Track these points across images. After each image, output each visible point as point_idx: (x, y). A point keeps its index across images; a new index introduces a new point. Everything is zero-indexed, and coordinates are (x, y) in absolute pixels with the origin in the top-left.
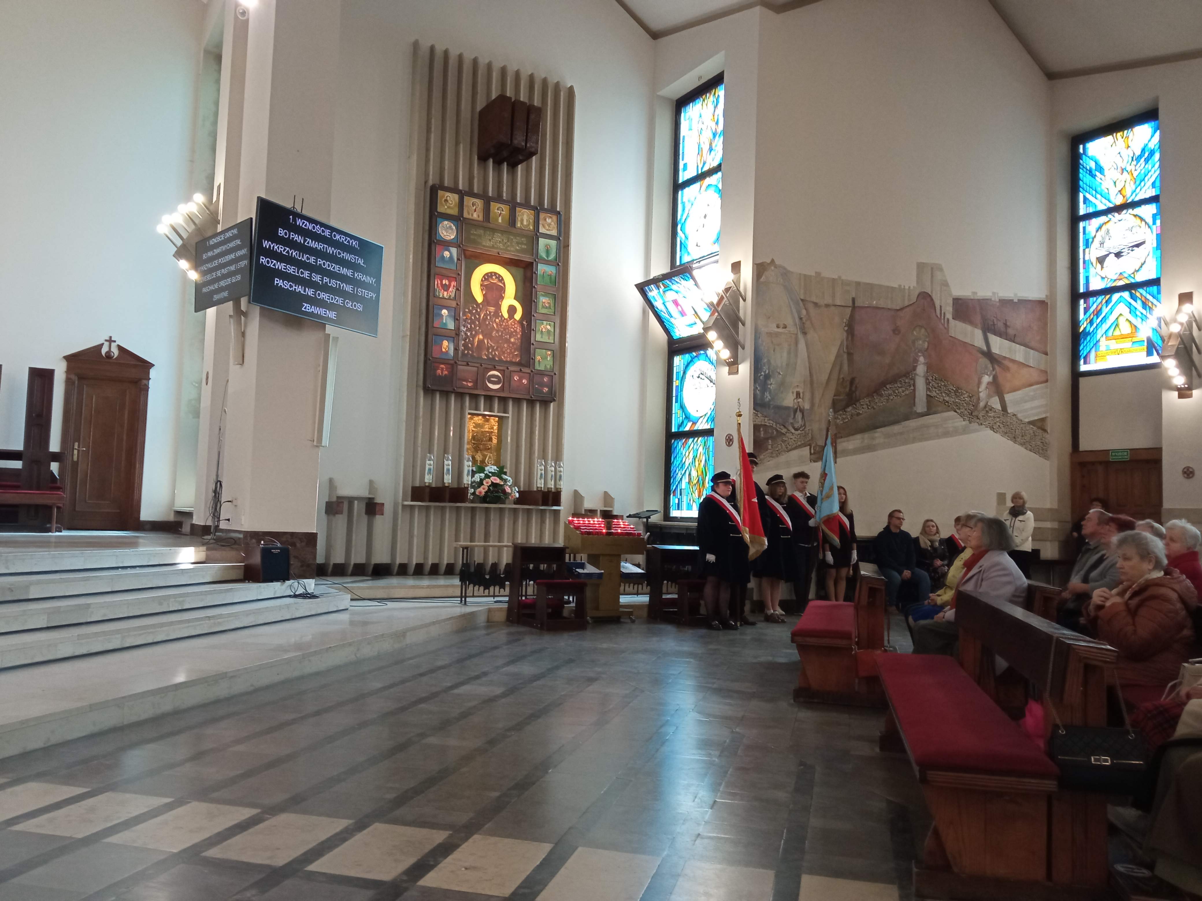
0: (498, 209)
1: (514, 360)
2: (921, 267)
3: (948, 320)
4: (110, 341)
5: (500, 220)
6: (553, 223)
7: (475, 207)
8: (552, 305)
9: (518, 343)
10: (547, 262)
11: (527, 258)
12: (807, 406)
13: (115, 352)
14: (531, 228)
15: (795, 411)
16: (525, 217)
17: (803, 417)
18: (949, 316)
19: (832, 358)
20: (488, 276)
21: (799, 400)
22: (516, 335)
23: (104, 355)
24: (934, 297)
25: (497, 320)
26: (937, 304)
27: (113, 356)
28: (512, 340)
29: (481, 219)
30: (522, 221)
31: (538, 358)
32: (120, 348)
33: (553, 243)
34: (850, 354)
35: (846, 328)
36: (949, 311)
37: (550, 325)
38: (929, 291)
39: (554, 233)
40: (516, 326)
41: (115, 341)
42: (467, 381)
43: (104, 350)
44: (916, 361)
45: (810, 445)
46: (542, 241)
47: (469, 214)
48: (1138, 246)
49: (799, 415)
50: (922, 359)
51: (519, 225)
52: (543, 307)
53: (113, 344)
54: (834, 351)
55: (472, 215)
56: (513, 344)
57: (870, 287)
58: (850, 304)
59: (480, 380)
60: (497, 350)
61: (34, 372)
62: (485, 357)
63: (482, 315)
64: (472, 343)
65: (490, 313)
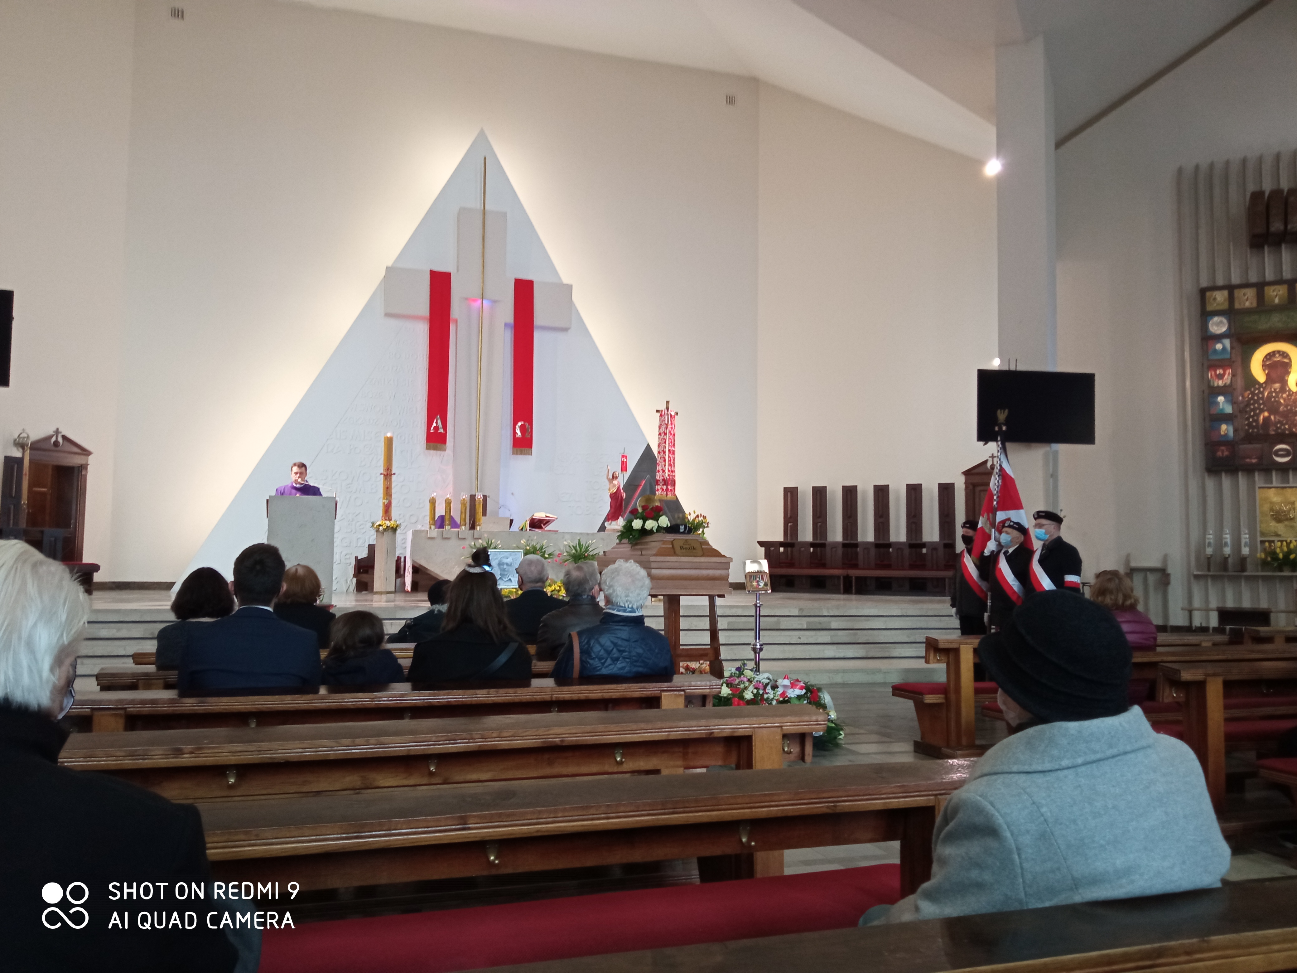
0: (1272, 291)
5: (1277, 300)
7: (1246, 297)
20: (1270, 356)
25: (1284, 395)
29: (1254, 305)
42: (1251, 458)
47: (1240, 304)
55: (1244, 304)
59: (1265, 455)
60: (1286, 424)
61: (941, 486)
62: (1273, 433)
63: (1266, 394)
64: (1257, 421)
65: (1275, 389)
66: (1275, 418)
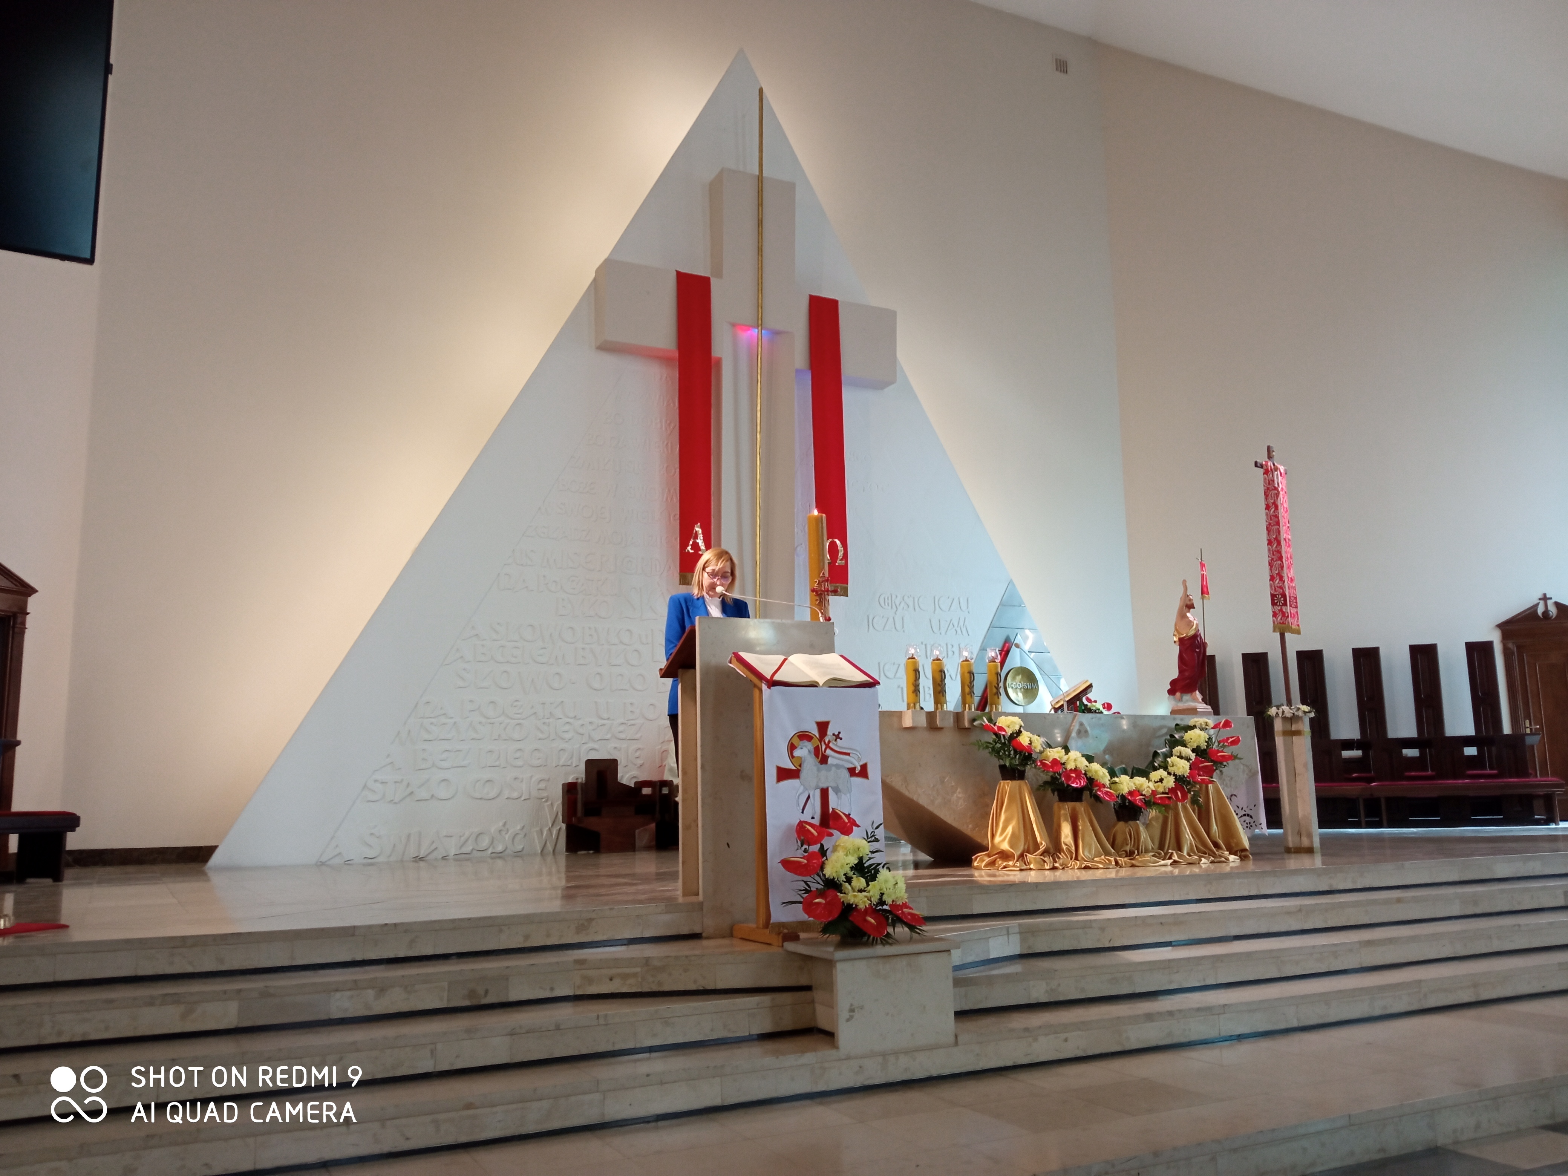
4: (1545, 598)
13: (1553, 610)
23: (1541, 616)
27: (1552, 616)
32: (1558, 605)
41: (1551, 598)
43: (1540, 610)
53: (1550, 603)
61: (1471, 647)
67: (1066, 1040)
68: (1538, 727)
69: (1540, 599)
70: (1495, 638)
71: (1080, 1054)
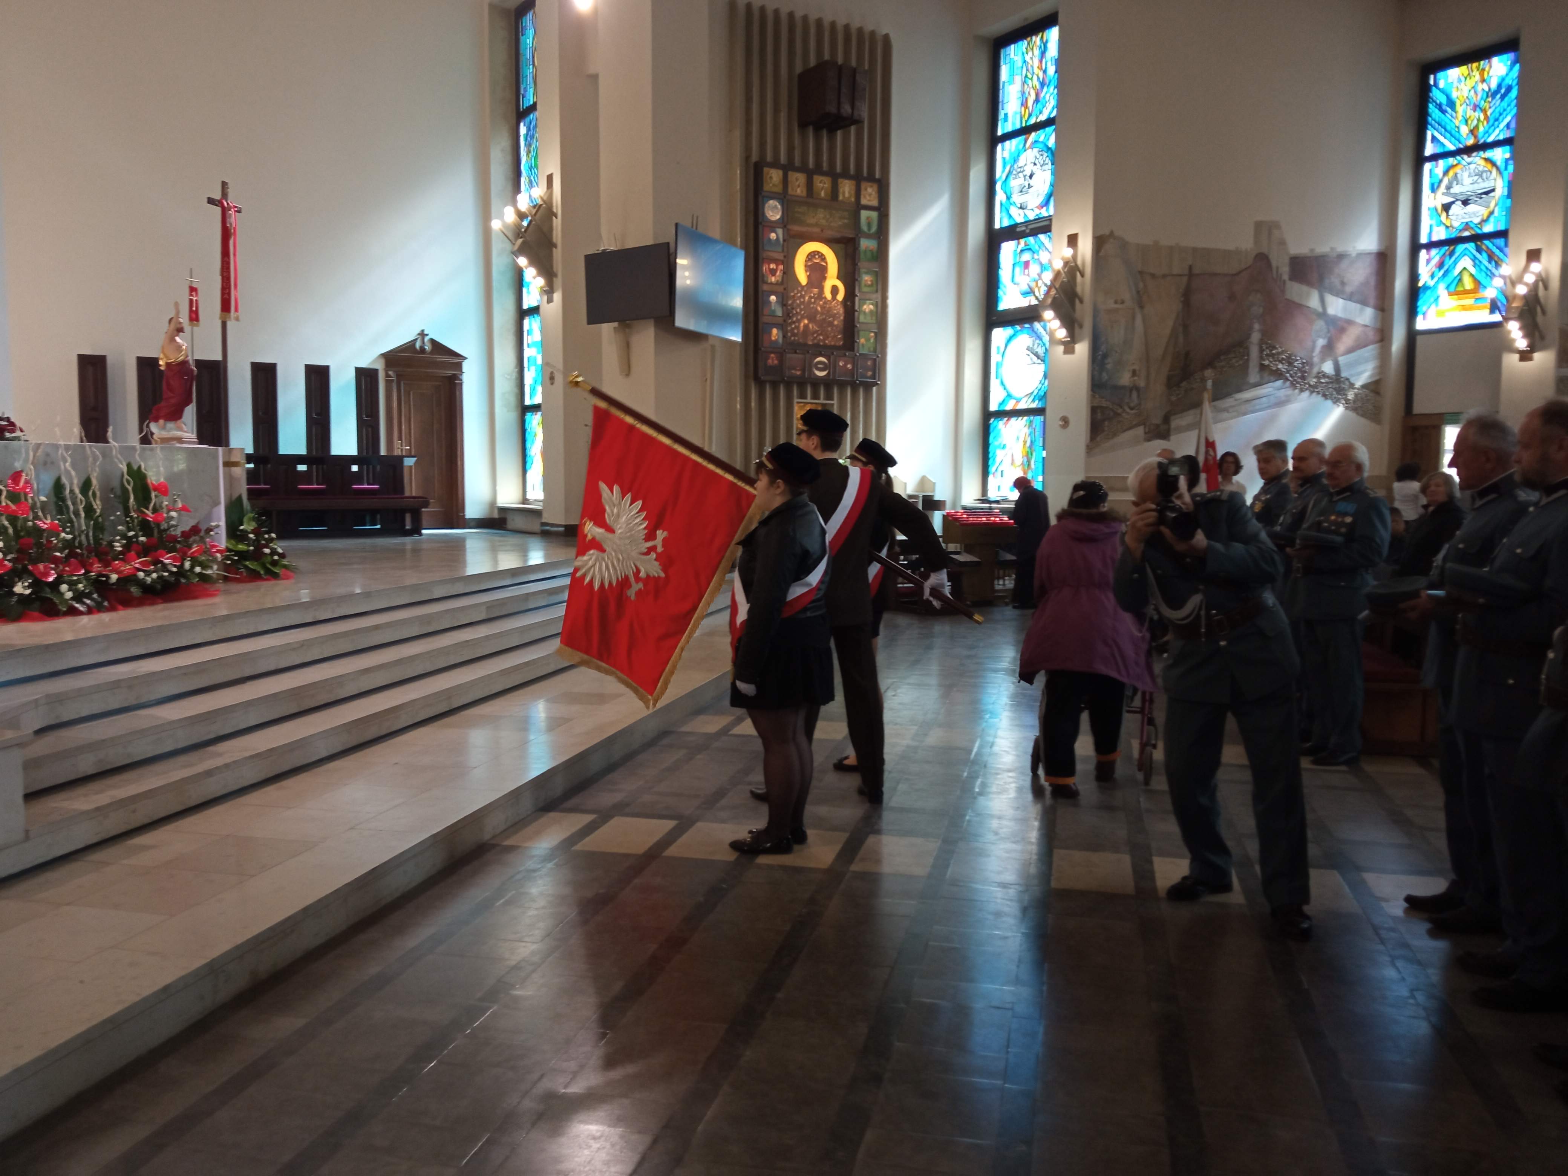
0: (820, 183)
1: (837, 344)
2: (1259, 226)
3: (1284, 282)
4: (422, 334)
5: (823, 194)
6: (874, 193)
7: (798, 183)
8: (874, 282)
9: (841, 325)
10: (868, 236)
11: (849, 234)
12: (1142, 384)
14: (853, 200)
15: (1131, 390)
16: (846, 189)
17: (1139, 396)
18: (1286, 277)
19: (1167, 331)
20: (812, 255)
21: (1136, 378)
22: (839, 318)
23: (419, 350)
24: (1271, 257)
25: (821, 303)
26: (1274, 263)
27: (426, 350)
28: (836, 323)
29: (804, 194)
30: (844, 193)
31: (862, 340)
32: (433, 341)
33: (874, 215)
34: (1185, 327)
35: (1182, 299)
36: (1285, 271)
37: (872, 304)
38: (1265, 251)
39: (875, 203)
40: (839, 307)
41: (428, 335)
42: (796, 370)
43: (418, 345)
44: (1251, 328)
45: (1144, 424)
46: (864, 214)
47: (793, 190)
48: (1487, 193)
49: (1135, 394)
50: (1257, 326)
51: (841, 198)
52: (866, 286)
53: (427, 339)
54: (1170, 323)
55: (796, 191)
56: (837, 326)
57: (1207, 253)
58: (1186, 272)
59: (807, 367)
60: (821, 334)
61: (360, 372)
62: (810, 343)
63: (807, 298)
64: (798, 328)
65: (814, 294)
66: (813, 327)
67: (134, 811)
68: (408, 448)
69: (419, 334)
70: (380, 366)
71: (146, 821)
